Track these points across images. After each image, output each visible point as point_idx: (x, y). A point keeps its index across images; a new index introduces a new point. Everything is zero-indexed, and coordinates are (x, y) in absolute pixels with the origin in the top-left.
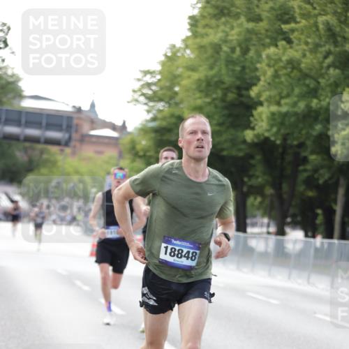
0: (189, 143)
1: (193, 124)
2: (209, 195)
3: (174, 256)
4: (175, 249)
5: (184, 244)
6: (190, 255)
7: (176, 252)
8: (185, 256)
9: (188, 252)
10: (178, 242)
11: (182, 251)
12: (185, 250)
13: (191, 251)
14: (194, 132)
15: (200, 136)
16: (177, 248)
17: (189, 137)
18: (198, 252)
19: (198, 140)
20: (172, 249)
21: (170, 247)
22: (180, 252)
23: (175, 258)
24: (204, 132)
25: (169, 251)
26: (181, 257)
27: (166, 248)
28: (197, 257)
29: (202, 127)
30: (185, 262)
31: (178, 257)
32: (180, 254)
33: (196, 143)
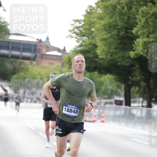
0: (76, 66)
1: (78, 58)
2: (84, 87)
3: (68, 112)
4: (69, 109)
5: (73, 107)
6: (75, 112)
7: (70, 110)
8: (73, 112)
9: (75, 110)
10: (70, 106)
11: (72, 110)
12: (73, 109)
13: (76, 110)
14: (78, 61)
15: (80, 63)
16: (70, 108)
17: (76, 63)
18: (79, 110)
19: (80, 64)
20: (68, 109)
21: (67, 108)
22: (71, 110)
23: (69, 112)
24: (82, 61)
25: (66, 110)
26: (71, 112)
27: (65, 108)
28: (78, 112)
29: (81, 59)
30: (73, 114)
31: (70, 112)
32: (71, 111)
33: (79, 66)
